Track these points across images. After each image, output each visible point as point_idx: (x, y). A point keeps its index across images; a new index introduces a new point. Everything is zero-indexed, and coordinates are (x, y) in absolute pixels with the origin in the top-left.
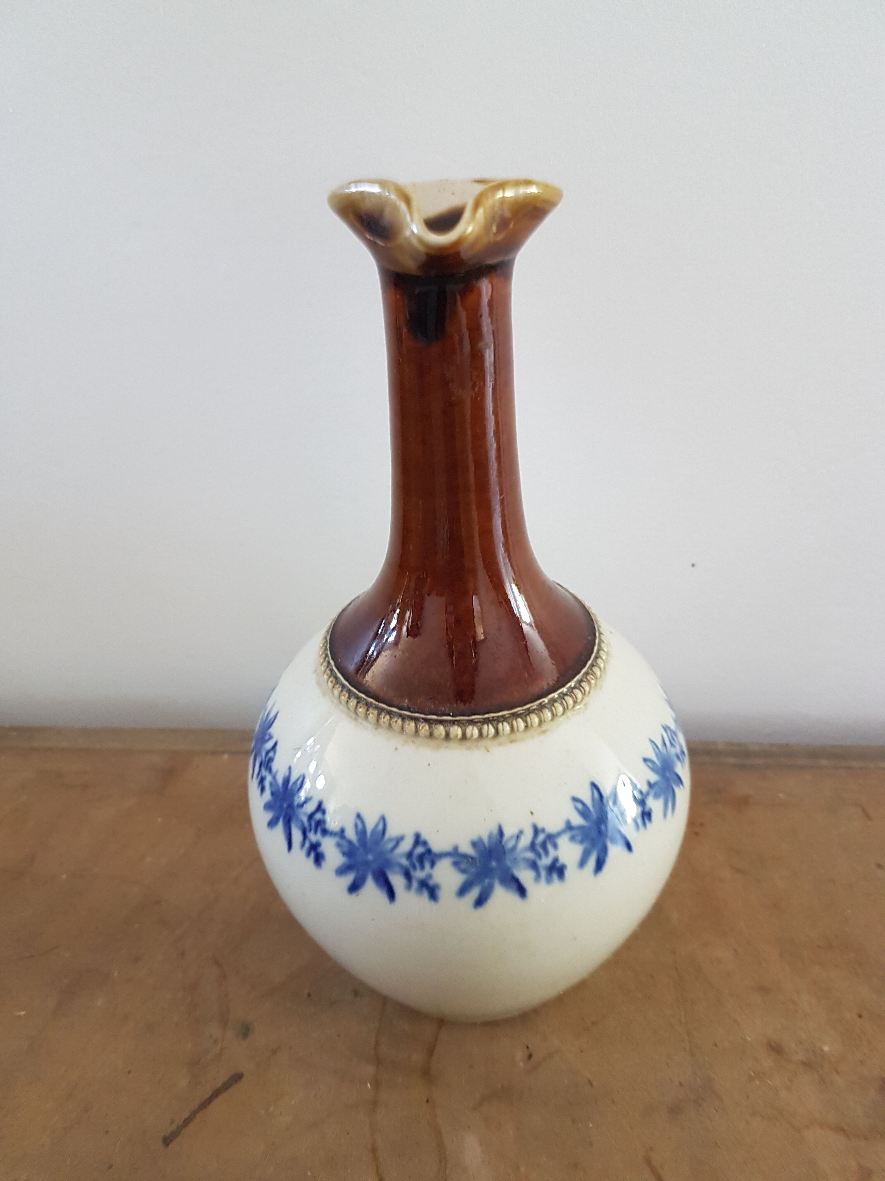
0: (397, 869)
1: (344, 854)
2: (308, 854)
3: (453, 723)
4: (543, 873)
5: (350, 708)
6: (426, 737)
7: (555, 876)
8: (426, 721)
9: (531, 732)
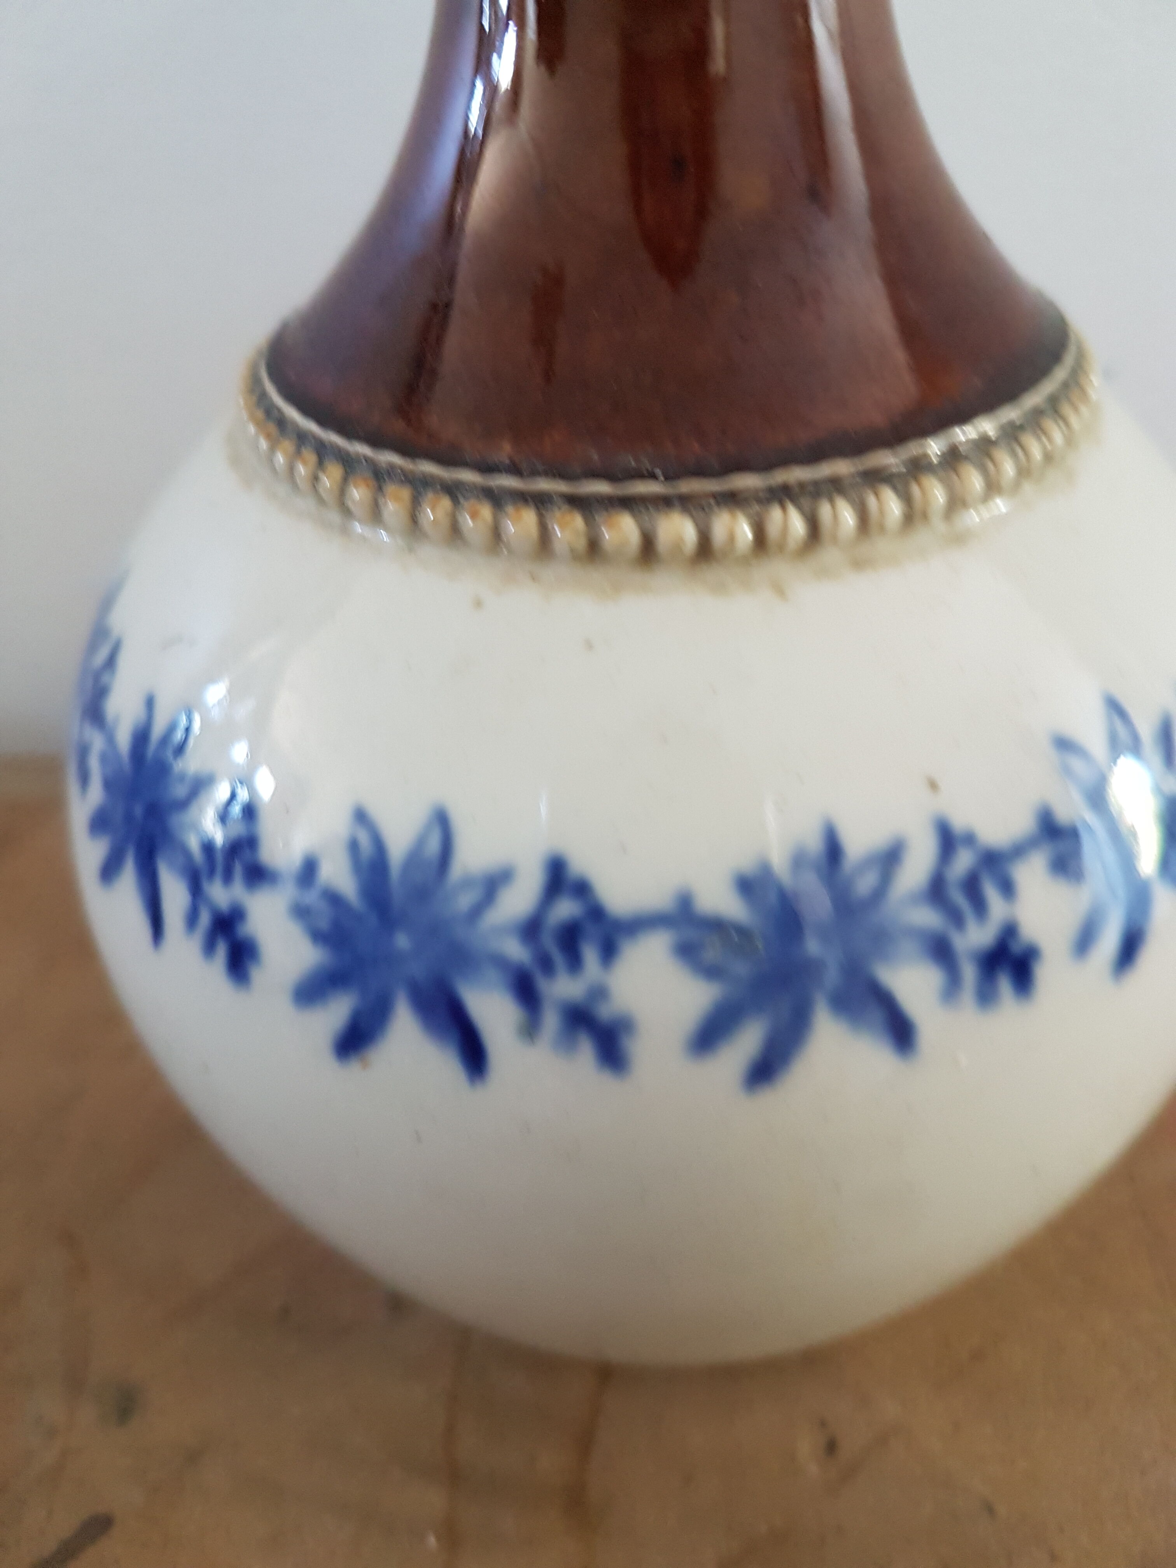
0: (492, 975)
1: (318, 936)
2: (209, 947)
3: (665, 502)
4: (969, 973)
5: (324, 495)
6: (575, 556)
7: (1005, 985)
8: (577, 502)
9: (922, 536)
